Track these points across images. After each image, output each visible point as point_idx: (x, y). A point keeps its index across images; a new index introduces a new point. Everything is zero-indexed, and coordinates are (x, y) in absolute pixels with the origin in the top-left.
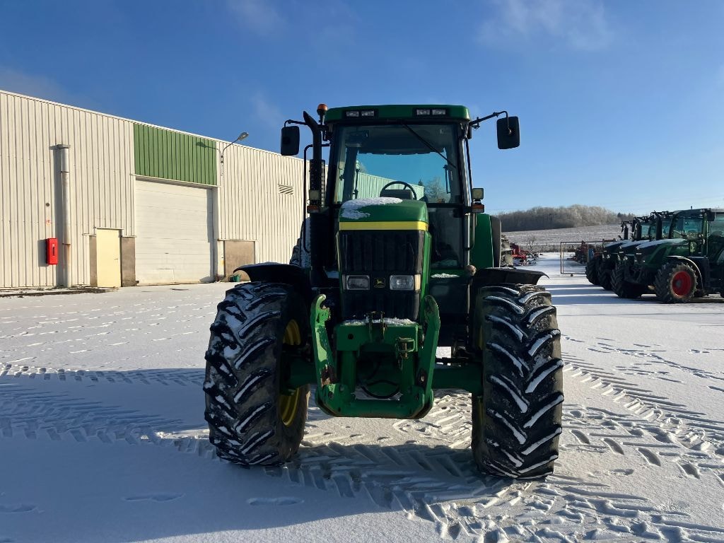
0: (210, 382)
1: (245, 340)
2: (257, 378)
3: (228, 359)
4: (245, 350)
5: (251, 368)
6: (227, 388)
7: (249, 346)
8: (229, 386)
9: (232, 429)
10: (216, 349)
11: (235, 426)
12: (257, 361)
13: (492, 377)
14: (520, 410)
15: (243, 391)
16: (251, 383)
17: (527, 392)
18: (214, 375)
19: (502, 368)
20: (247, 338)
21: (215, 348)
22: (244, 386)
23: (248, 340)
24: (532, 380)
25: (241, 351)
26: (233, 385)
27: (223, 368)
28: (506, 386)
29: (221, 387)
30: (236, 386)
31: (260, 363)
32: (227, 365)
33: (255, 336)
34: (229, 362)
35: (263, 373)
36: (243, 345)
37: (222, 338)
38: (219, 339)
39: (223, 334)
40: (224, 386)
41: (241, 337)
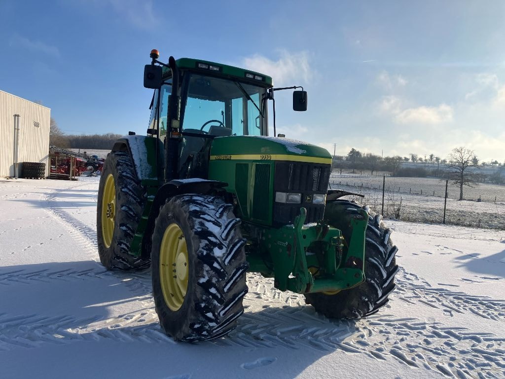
0: (204, 278)
1: (227, 242)
2: (241, 271)
3: (218, 257)
4: (229, 250)
5: (235, 264)
6: (218, 281)
7: (231, 246)
8: (221, 279)
9: (216, 314)
10: (207, 250)
11: (219, 310)
12: (238, 258)
13: (370, 259)
14: (383, 277)
15: (232, 282)
16: (237, 275)
17: (386, 266)
18: (207, 271)
19: (374, 253)
20: (228, 240)
21: (204, 249)
22: (232, 278)
23: (229, 242)
24: (388, 259)
25: (227, 251)
26: (223, 278)
27: (216, 265)
28: (377, 264)
29: (214, 280)
30: (226, 278)
31: (240, 260)
32: (218, 262)
33: (233, 238)
34: (219, 260)
35: (244, 266)
36: (226, 246)
37: (209, 241)
38: (207, 242)
39: (210, 238)
40: (216, 280)
41: (224, 240)
